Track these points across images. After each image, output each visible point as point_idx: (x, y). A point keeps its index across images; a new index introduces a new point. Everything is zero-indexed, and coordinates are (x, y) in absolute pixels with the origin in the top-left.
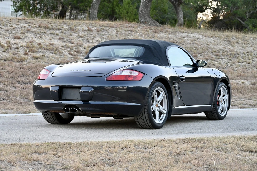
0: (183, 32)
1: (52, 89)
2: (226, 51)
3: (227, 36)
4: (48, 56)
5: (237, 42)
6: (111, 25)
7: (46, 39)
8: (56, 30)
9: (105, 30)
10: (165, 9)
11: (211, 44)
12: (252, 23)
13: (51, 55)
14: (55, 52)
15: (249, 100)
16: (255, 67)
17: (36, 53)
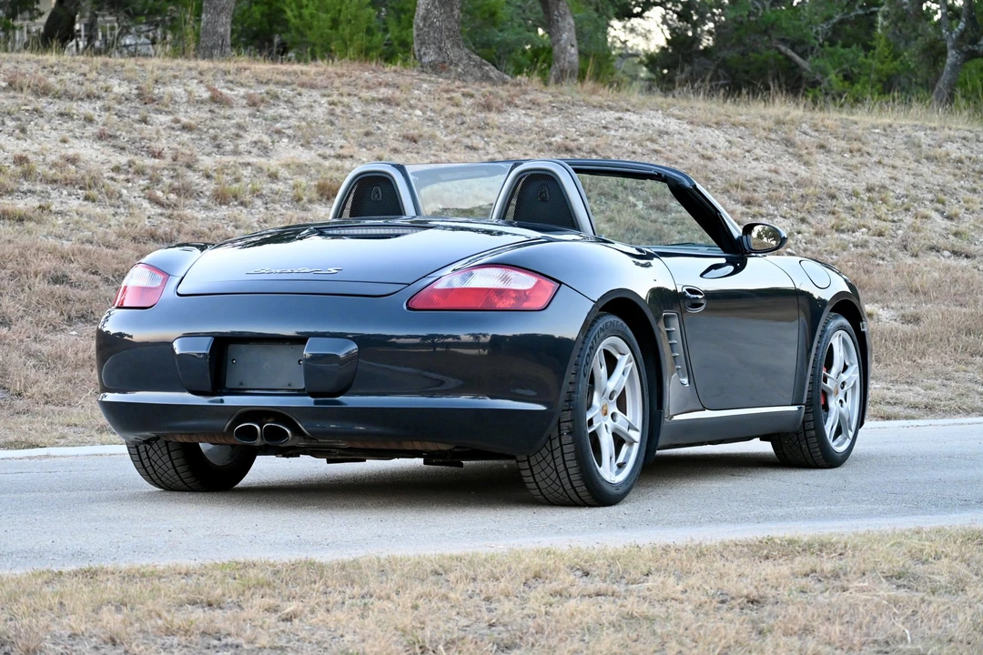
0: (601, 107)
1: (182, 347)
2: (781, 185)
3: (779, 122)
4: (62, 209)
5: (822, 147)
6: (305, 79)
7: (43, 139)
8: (82, 100)
9: (281, 97)
10: (493, 9)
11: (719, 156)
12: (841, 64)
13: (74, 204)
14: (87, 192)
15: (906, 387)
16: (907, 250)
17: (10, 198)
